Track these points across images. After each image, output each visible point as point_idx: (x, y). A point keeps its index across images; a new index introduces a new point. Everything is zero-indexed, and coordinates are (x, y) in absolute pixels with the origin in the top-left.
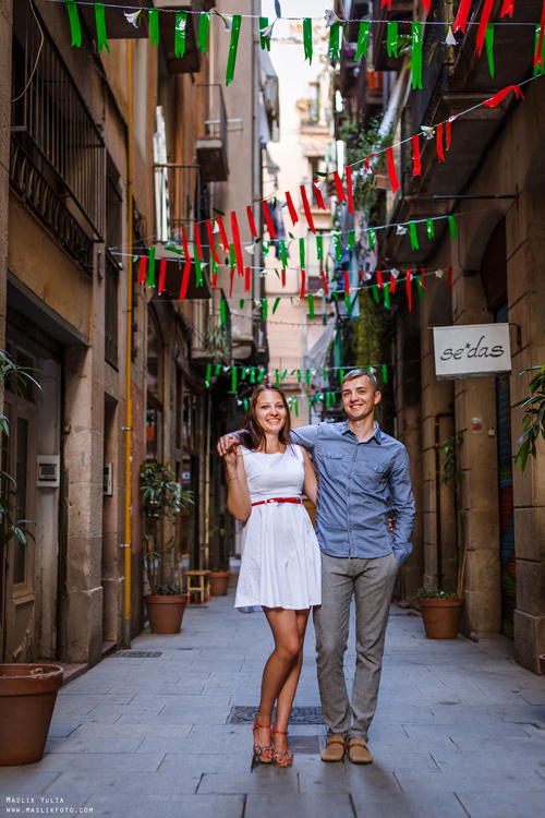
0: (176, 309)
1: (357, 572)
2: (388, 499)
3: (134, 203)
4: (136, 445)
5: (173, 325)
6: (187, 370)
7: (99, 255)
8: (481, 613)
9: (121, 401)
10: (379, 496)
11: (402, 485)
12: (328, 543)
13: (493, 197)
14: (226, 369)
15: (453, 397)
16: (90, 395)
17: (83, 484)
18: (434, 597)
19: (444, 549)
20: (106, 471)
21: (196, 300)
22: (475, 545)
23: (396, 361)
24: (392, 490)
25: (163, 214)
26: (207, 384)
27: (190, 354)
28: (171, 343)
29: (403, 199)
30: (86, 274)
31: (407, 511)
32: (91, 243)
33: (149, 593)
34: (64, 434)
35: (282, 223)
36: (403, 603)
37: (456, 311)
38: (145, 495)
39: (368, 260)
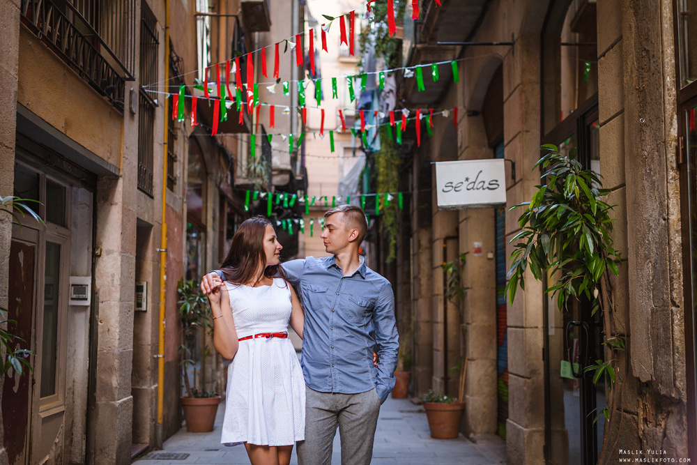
0: (219, 142)
1: (340, 408)
2: (370, 333)
3: (171, 46)
4: (174, 264)
5: (217, 155)
6: (230, 195)
7: (131, 92)
8: (479, 417)
9: (156, 225)
10: (362, 330)
11: (386, 320)
12: (312, 377)
13: (491, 44)
14: (263, 195)
15: (458, 223)
16: (120, 221)
17: (113, 303)
18: (437, 401)
19: (450, 355)
20: (139, 289)
21: (239, 135)
22: (475, 356)
23: (413, 189)
24: (376, 325)
25: (204, 59)
26: (247, 209)
27: (233, 181)
28: (214, 171)
29: (415, 46)
30: (117, 110)
31: (391, 346)
32: (122, 82)
33: (186, 395)
34: (95, 257)
35: (320, 70)
36: (416, 400)
37: (461, 147)
38: (182, 308)
39: (388, 101)
